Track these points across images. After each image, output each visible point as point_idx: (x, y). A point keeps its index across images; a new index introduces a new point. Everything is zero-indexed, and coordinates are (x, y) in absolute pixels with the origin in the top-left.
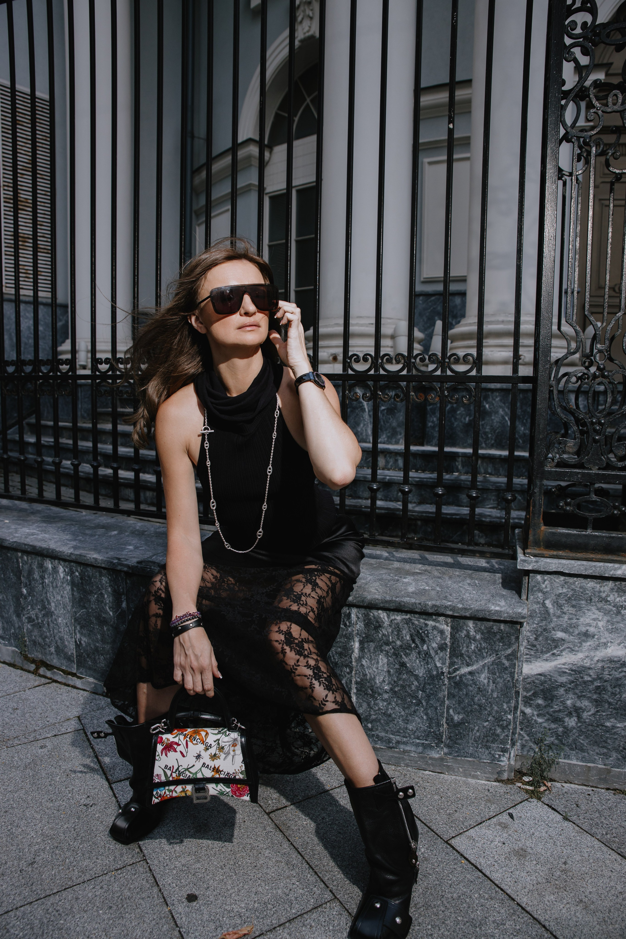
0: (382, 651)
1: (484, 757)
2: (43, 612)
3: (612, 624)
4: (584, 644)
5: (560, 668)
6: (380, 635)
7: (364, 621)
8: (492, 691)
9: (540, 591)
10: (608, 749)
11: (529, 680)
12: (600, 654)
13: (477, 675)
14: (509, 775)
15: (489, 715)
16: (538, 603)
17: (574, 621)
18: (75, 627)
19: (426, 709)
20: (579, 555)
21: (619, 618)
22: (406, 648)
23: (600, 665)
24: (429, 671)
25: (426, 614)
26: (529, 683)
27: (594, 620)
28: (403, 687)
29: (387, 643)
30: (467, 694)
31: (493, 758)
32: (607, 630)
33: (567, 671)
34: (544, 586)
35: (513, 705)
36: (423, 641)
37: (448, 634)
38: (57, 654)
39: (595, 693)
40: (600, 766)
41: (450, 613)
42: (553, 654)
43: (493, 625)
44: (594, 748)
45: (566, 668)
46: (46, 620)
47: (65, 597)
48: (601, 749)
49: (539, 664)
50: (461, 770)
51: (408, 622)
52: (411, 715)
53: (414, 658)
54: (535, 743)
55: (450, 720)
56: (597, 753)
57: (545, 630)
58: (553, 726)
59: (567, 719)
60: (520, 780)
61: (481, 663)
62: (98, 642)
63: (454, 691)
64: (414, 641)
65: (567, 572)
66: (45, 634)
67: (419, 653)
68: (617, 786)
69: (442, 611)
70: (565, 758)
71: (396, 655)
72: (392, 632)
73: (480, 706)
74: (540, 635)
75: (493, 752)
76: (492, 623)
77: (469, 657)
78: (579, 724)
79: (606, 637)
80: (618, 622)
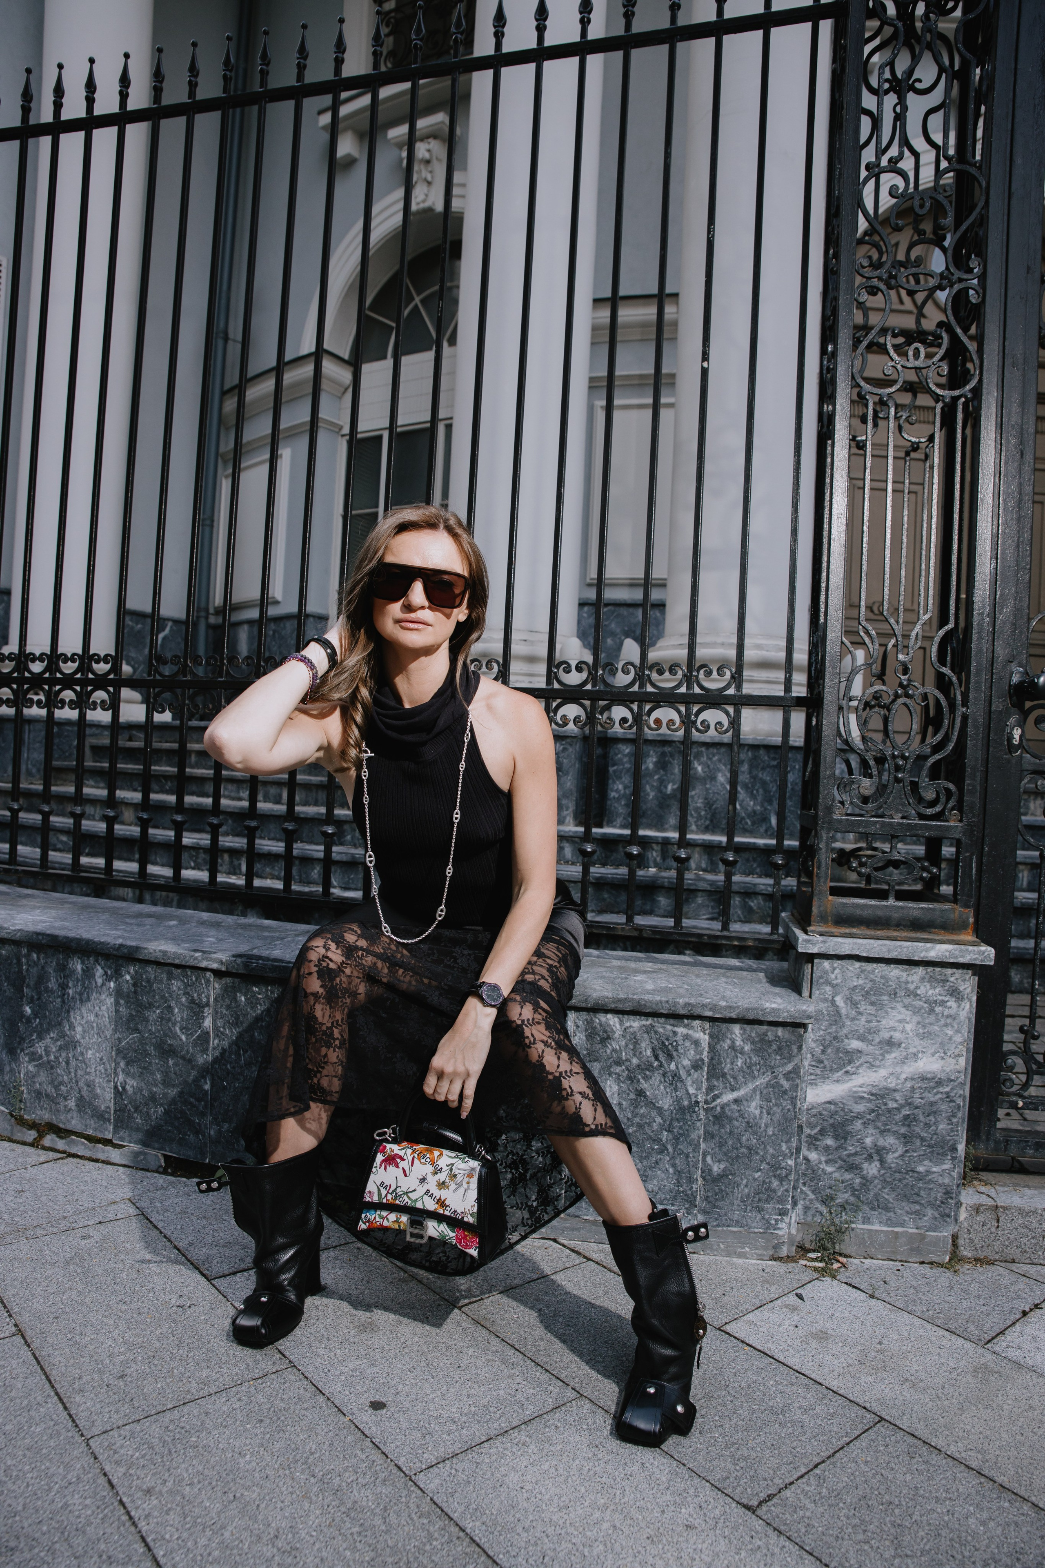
0: (610, 1075)
1: (755, 1224)
2: (59, 1043)
3: (924, 1027)
4: (887, 1056)
5: (856, 1092)
6: (608, 1051)
7: (586, 1030)
8: (766, 1126)
9: (828, 983)
10: (921, 1204)
11: (814, 1112)
12: (909, 1070)
13: (745, 1103)
14: (789, 1251)
15: (761, 1161)
16: (826, 1000)
17: (874, 1024)
18: (117, 1064)
19: (673, 1158)
20: (879, 933)
21: (932, 1018)
22: (646, 1068)
23: (909, 1084)
24: (679, 1100)
25: (675, 1017)
26: (814, 1116)
27: (900, 1021)
28: (640, 1126)
29: (619, 1063)
30: (731, 1132)
31: (768, 1225)
32: (917, 1035)
33: (866, 1095)
34: (833, 976)
35: (794, 1145)
36: (670, 1057)
37: (705, 1045)
38: (80, 1111)
39: (903, 1125)
40: (911, 1231)
41: (709, 1014)
42: (847, 1072)
43: (767, 1031)
44: (904, 1204)
45: (863, 1092)
46: (64, 1055)
47: (103, 1016)
48: (912, 1206)
49: (828, 1087)
50: (722, 1246)
51: (649, 1030)
52: (651, 1168)
53: (657, 1083)
54: (823, 1202)
55: (707, 1172)
56: (907, 1212)
57: (835, 1038)
58: (847, 1176)
59: (865, 1165)
60: (804, 1257)
61: (751, 1086)
62: (156, 1085)
63: (713, 1129)
64: (656, 1058)
65: (864, 955)
66: (60, 1079)
67: (664, 1075)
68: (933, 1258)
69: (697, 1011)
70: (863, 1223)
71: (631, 1079)
72: (627, 1046)
73: (749, 1148)
74: (829, 1046)
75: (767, 1216)
76: (765, 1027)
77: (734, 1078)
78: (883, 1172)
79: (916, 1044)
80: (931, 1024)
